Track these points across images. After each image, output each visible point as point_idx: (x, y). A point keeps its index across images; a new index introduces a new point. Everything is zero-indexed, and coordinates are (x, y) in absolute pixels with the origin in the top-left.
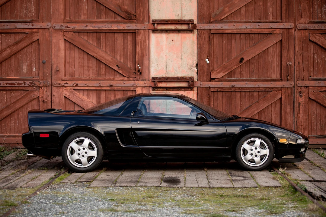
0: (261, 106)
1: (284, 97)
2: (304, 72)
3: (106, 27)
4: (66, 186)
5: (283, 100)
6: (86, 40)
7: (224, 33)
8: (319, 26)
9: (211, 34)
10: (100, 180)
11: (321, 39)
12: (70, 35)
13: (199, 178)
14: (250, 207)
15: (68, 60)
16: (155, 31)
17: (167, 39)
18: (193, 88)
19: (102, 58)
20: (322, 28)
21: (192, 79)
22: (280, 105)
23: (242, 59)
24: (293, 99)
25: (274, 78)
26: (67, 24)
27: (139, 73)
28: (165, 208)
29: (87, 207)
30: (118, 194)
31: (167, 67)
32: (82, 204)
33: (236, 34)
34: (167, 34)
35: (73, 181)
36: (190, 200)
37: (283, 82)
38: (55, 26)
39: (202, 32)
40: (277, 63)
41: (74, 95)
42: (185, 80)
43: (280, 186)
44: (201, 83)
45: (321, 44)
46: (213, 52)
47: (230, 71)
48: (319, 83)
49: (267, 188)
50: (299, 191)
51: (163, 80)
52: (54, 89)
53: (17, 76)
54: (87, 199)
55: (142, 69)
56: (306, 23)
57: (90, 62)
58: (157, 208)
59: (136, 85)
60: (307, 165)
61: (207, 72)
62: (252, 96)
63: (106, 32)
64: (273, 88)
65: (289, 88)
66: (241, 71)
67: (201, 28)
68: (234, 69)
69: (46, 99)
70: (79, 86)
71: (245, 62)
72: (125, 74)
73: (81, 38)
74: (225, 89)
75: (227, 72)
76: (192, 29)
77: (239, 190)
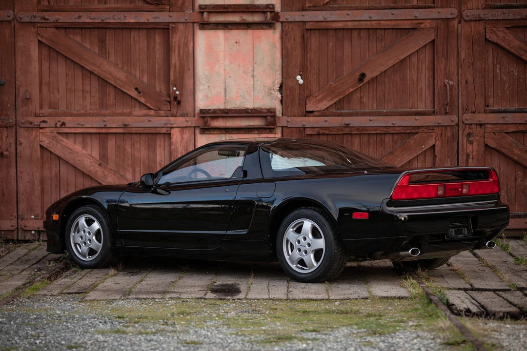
0: (398, 159)
1: (439, 144)
2: (477, 97)
3: (114, 19)
5: (437, 149)
6: (79, 43)
7: (330, 28)
8: (504, 13)
9: (308, 31)
11: (507, 37)
15: (46, 79)
16: (204, 26)
17: (226, 39)
18: (273, 129)
19: (109, 76)
20: (510, 18)
21: (271, 112)
22: (432, 158)
23: (363, 75)
24: (456, 148)
25: (421, 109)
26: (43, 12)
31: (227, 90)
33: (352, 29)
34: (226, 31)
37: (438, 116)
38: (22, 16)
39: (290, 27)
40: (427, 83)
41: (59, 143)
42: (260, 115)
44: (289, 120)
45: (507, 47)
46: (311, 63)
47: (341, 97)
48: (504, 118)
51: (220, 115)
52: (22, 133)
55: (181, 94)
56: (480, 8)
57: (87, 82)
59: (172, 124)
61: (299, 99)
62: (382, 143)
63: (114, 28)
64: (419, 128)
65: (448, 127)
66: (361, 97)
67: (287, 19)
68: (348, 94)
69: (7, 150)
70: (66, 126)
71: (368, 81)
72: (151, 104)
73: (70, 38)
74: (331, 131)
75: (335, 100)
76: (271, 22)
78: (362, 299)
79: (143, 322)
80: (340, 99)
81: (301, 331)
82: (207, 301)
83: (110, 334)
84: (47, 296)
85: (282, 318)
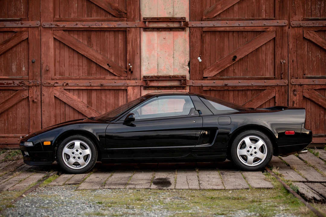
0: (255, 104)
1: (278, 96)
2: (299, 70)
3: (96, 25)
4: (54, 189)
5: (276, 99)
6: (76, 39)
7: (217, 30)
8: (313, 23)
9: (204, 32)
10: (89, 182)
11: (315, 36)
12: (59, 34)
13: (190, 179)
14: (240, 210)
15: (58, 59)
16: (146, 29)
17: (158, 37)
18: (185, 87)
19: (92, 57)
20: (317, 26)
21: (184, 77)
22: (274, 104)
23: (235, 57)
24: (287, 98)
25: (268, 76)
26: (57, 22)
27: (130, 72)
28: (153, 211)
29: (73, 211)
30: (106, 197)
31: (159, 65)
32: (68, 208)
33: (229, 32)
34: (158, 32)
35: (61, 184)
36: (180, 203)
37: (277, 80)
38: (45, 24)
39: (194, 30)
40: (271, 61)
41: (65, 95)
42: (177, 79)
43: (272, 188)
44: (194, 82)
45: (315, 42)
46: (206, 50)
47: (223, 69)
48: (314, 81)
49: (259, 190)
50: (291, 193)
51: (155, 79)
52: (44, 89)
53: (6, 76)
54: (74, 203)
55: (133, 67)
56: (300, 20)
57: (81, 61)
58: (144, 212)
59: (128, 84)
60: (301, 165)
61: (199, 70)
62: (246, 95)
63: (96, 31)
64: (266, 87)
65: (283, 86)
66: (234, 70)
67: (192, 26)
68: (227, 68)
69: (36, 99)
70: (69, 85)
71: (238, 61)
72: (116, 73)
73: (71, 36)
74: (217, 88)
75: (220, 71)
76: (184, 27)
77: (230, 192)
80: (223, 71)
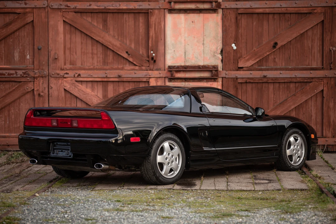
0: (299, 99)
1: (326, 89)
5: (325, 92)
6: (90, 22)
7: (254, 12)
9: (239, 14)
12: (70, 16)
15: (68, 45)
16: (172, 11)
17: (186, 20)
18: (216, 79)
19: (109, 44)
21: (215, 68)
22: (321, 99)
23: (276, 44)
25: (314, 66)
26: (66, 2)
31: (186, 53)
33: (269, 13)
34: (186, 14)
37: (326, 71)
38: (52, 5)
39: (228, 12)
40: (318, 49)
41: (76, 87)
42: (208, 69)
44: (227, 73)
46: (241, 36)
47: (261, 58)
51: (181, 69)
52: (52, 81)
53: (7, 65)
55: (156, 56)
57: (95, 48)
59: (150, 76)
61: (234, 60)
62: (288, 88)
63: (113, 13)
64: (313, 79)
65: (332, 78)
66: (274, 58)
67: (226, 7)
68: (266, 56)
69: (43, 92)
70: (81, 76)
71: (279, 48)
72: (136, 62)
73: (84, 19)
74: (255, 80)
75: (257, 60)
76: (215, 8)
77: (260, 193)
78: (277, 190)
79: (134, 204)
80: (261, 60)
81: (238, 210)
82: (174, 191)
83: (113, 212)
84: (70, 187)
85: (224, 202)
